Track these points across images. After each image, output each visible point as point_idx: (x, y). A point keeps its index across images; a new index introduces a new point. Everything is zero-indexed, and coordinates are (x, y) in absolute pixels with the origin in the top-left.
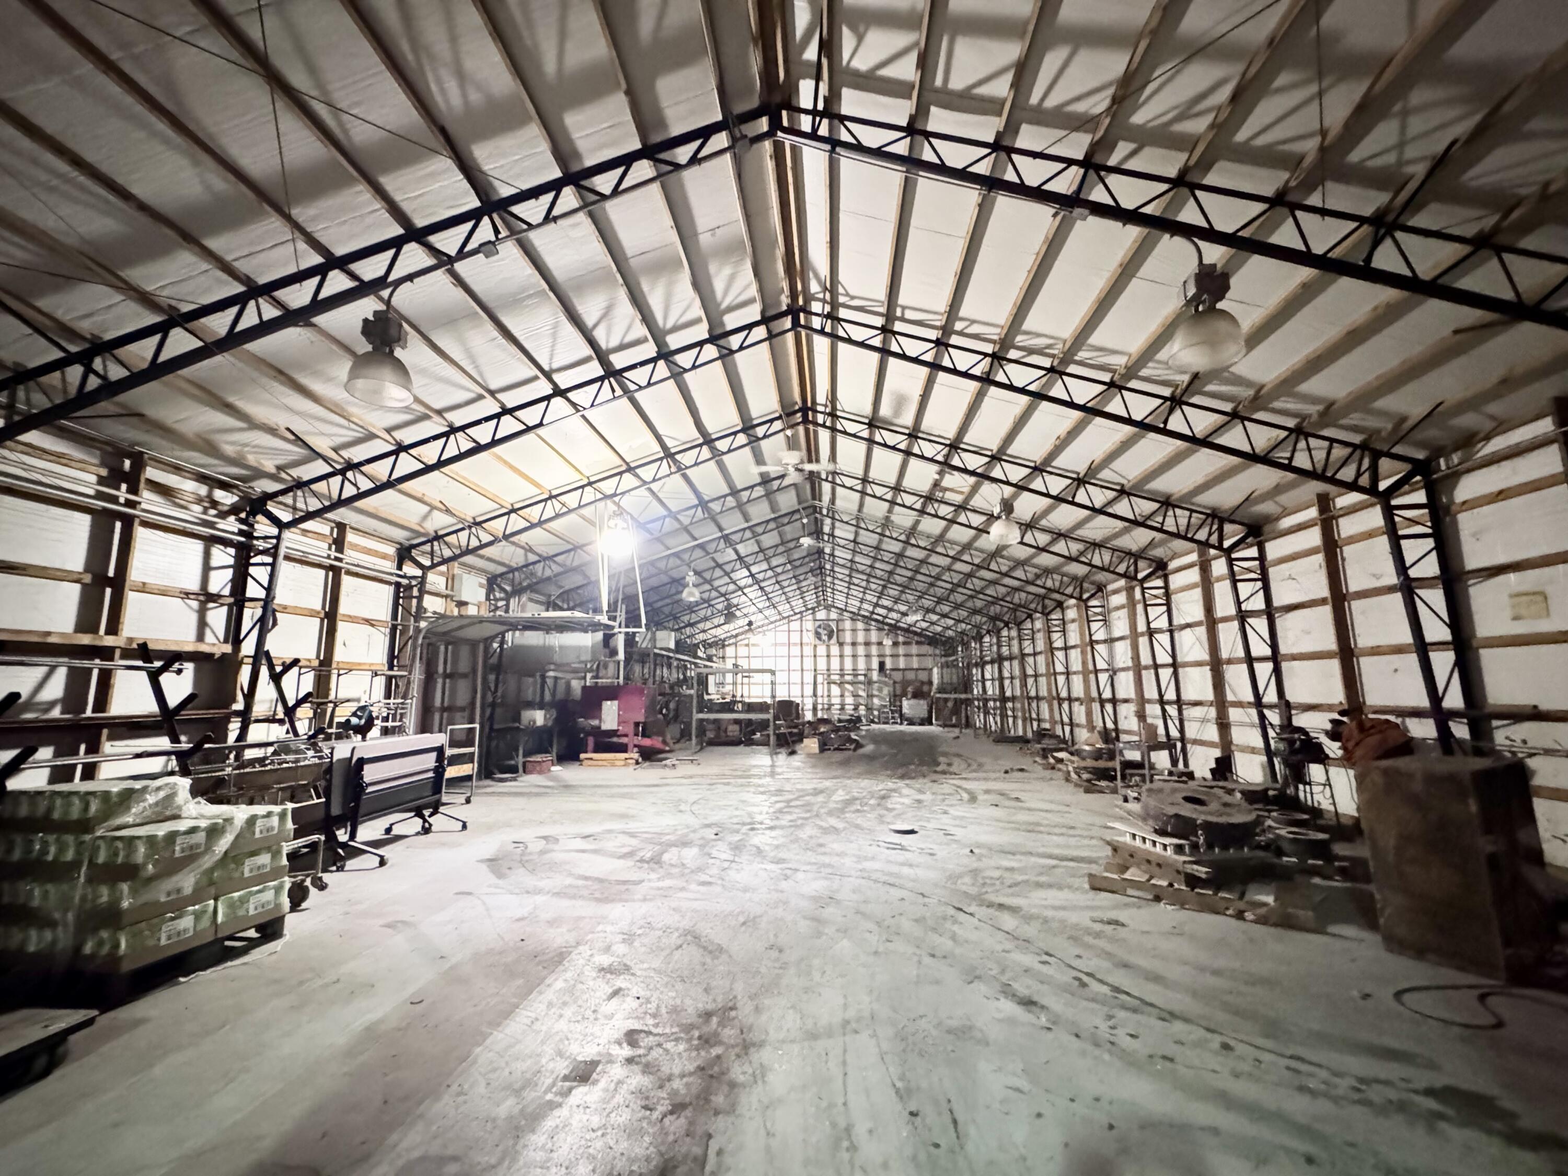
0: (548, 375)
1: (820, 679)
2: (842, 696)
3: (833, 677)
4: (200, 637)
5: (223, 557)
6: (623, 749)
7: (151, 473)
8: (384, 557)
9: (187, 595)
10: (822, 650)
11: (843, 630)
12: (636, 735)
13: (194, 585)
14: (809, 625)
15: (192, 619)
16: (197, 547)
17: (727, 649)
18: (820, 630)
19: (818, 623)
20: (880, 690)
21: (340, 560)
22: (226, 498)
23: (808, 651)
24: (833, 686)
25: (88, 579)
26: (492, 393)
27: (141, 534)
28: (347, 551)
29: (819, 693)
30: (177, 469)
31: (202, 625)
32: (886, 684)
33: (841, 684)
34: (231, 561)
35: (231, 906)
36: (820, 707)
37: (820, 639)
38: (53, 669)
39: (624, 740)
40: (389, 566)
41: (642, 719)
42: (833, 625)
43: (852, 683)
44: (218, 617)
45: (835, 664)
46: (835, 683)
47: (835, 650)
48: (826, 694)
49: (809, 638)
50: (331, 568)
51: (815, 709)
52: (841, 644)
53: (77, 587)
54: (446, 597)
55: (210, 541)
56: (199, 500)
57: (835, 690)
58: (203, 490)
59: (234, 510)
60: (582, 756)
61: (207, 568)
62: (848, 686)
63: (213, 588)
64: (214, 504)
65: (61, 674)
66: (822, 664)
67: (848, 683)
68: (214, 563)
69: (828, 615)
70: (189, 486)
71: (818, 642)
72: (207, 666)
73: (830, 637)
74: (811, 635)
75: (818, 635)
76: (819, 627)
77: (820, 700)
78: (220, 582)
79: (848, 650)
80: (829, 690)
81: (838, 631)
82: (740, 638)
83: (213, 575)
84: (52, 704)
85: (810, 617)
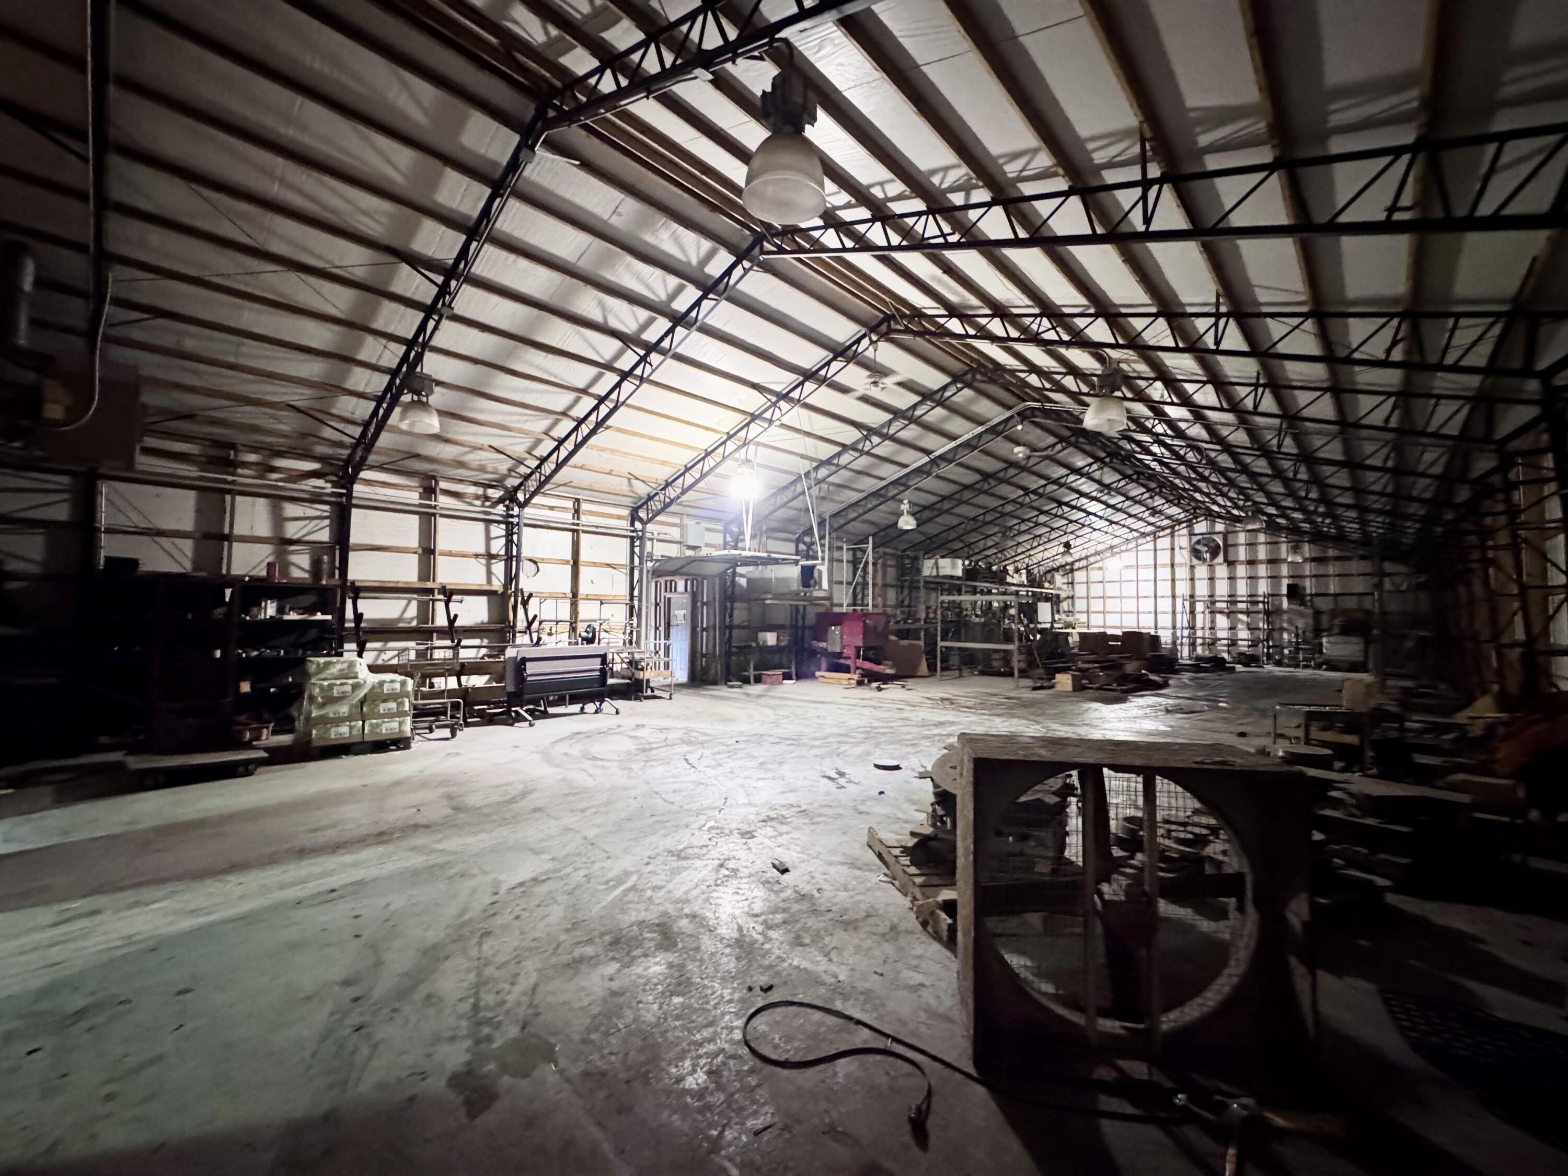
0: (608, 367)
1: (1200, 607)
2: (1232, 628)
3: (1218, 605)
4: (489, 581)
5: (498, 531)
6: (846, 669)
7: (443, 485)
8: (619, 517)
9: (477, 556)
10: (1202, 571)
11: (1235, 545)
12: (858, 657)
13: (482, 550)
14: (1183, 540)
15: (483, 570)
16: (481, 526)
17: (1077, 574)
18: (1199, 547)
19: (1195, 539)
20: (1290, 622)
21: (578, 525)
22: (495, 494)
23: (1182, 573)
24: (1219, 616)
25: (420, 551)
26: (584, 391)
27: (441, 521)
28: (583, 517)
29: (1199, 624)
30: (461, 481)
31: (489, 573)
32: (1302, 615)
33: (1229, 614)
34: (504, 533)
35: (371, 725)
36: (1199, 641)
37: (1199, 558)
38: (410, 601)
39: (848, 662)
40: (625, 524)
41: (861, 644)
42: (1219, 540)
43: (1248, 613)
44: (499, 568)
45: (1222, 589)
46: (1221, 612)
47: (1222, 571)
48: (1208, 625)
49: (1183, 557)
50: (573, 531)
51: (1193, 645)
52: (1231, 563)
53: (416, 556)
54: (680, 543)
55: (488, 522)
56: (477, 497)
57: (1222, 621)
58: (480, 491)
59: (501, 500)
60: (818, 674)
61: (488, 539)
62: (1243, 617)
63: (494, 551)
64: (487, 498)
65: (414, 604)
66: (1202, 589)
67: (1242, 612)
68: (493, 535)
69: (1213, 526)
70: (472, 490)
71: (1195, 561)
72: (494, 598)
73: (1214, 555)
74: (1186, 553)
75: (1196, 553)
76: (1198, 542)
77: (1199, 633)
78: (498, 546)
79: (1241, 571)
80: (1213, 621)
81: (1226, 546)
82: (1092, 559)
83: (493, 542)
84: (412, 619)
85: (1185, 531)
